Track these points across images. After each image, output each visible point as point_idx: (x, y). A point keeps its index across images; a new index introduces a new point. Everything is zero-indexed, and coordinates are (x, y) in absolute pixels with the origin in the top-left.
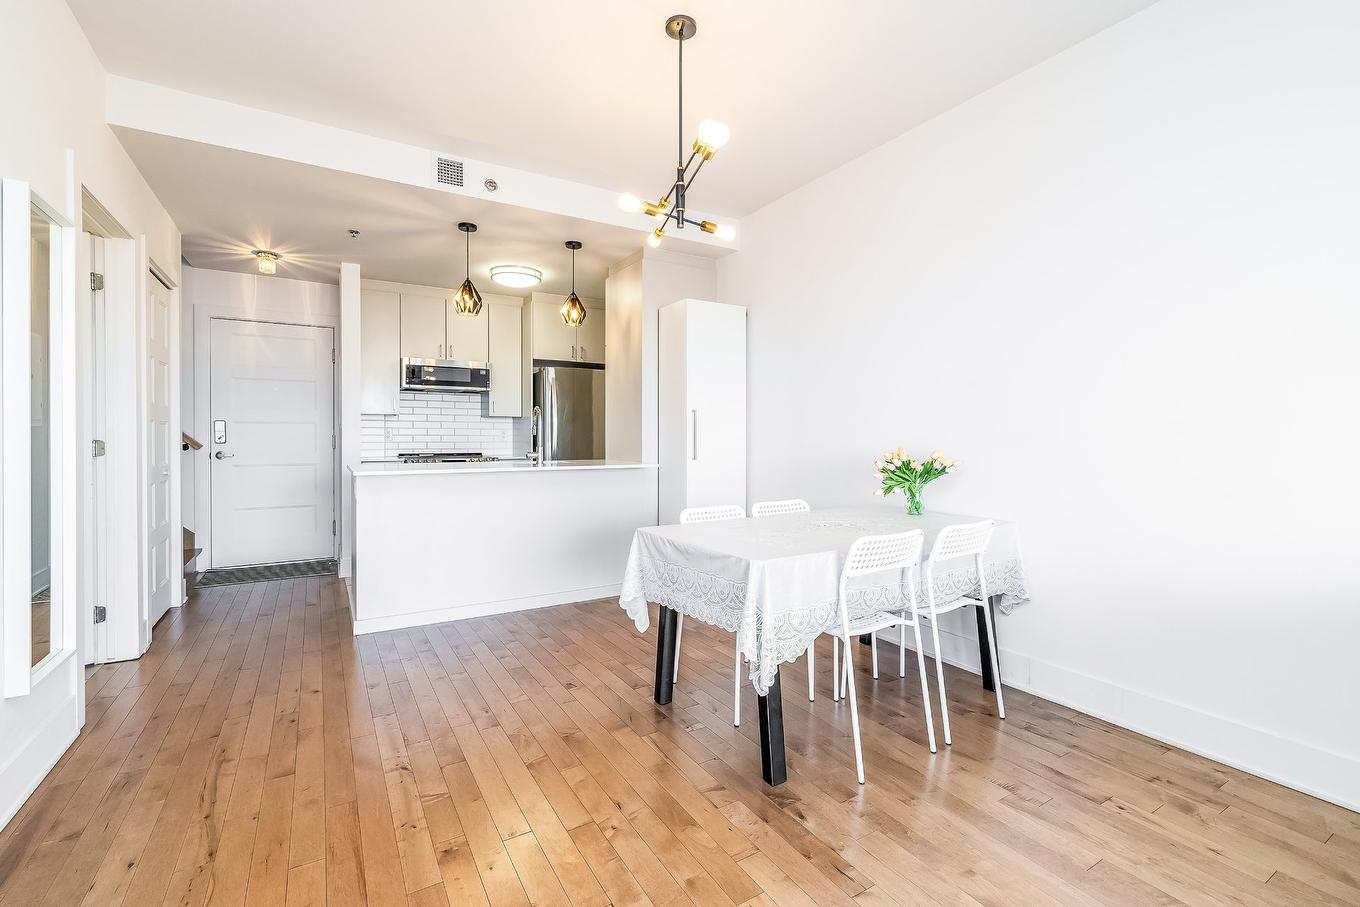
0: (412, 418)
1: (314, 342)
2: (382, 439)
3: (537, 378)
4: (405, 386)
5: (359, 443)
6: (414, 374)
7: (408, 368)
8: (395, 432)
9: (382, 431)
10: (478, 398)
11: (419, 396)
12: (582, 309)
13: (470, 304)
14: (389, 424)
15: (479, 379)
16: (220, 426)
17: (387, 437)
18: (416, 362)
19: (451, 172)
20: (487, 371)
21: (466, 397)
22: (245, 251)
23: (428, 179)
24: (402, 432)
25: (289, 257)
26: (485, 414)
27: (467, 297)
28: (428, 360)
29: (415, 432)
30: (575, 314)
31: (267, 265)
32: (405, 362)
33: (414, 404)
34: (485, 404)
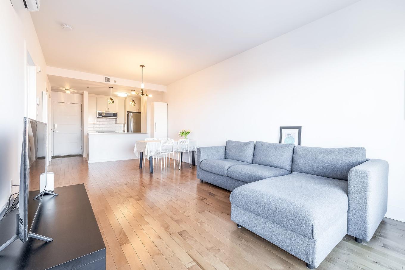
0: (99, 124)
1: (77, 107)
2: (92, 128)
3: (128, 115)
4: (98, 117)
5: (88, 129)
6: (100, 114)
7: (98, 113)
8: (95, 127)
9: (92, 127)
10: (115, 119)
11: (101, 119)
12: (135, 103)
13: (111, 102)
14: (94, 125)
15: (115, 115)
16: (56, 125)
17: (93, 127)
18: (100, 112)
19: (107, 80)
20: (117, 114)
21: (112, 119)
22: (64, 89)
23: (103, 81)
24: (97, 127)
25: (72, 90)
26: (116, 123)
27: (111, 101)
28: (103, 111)
29: (100, 127)
30: (133, 103)
31: (68, 92)
32: (98, 112)
33: (100, 121)
34: (116, 121)
